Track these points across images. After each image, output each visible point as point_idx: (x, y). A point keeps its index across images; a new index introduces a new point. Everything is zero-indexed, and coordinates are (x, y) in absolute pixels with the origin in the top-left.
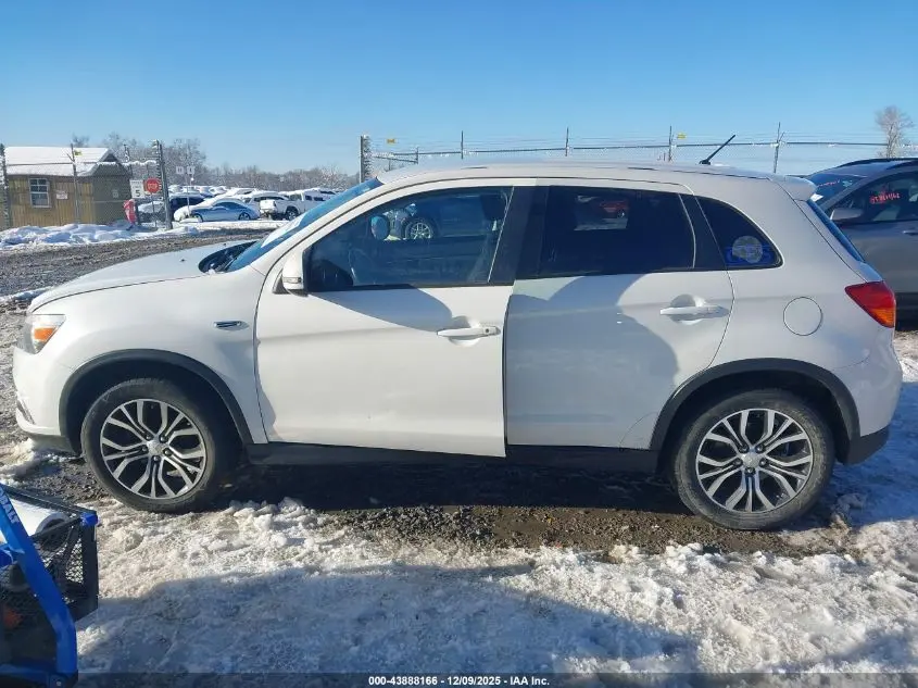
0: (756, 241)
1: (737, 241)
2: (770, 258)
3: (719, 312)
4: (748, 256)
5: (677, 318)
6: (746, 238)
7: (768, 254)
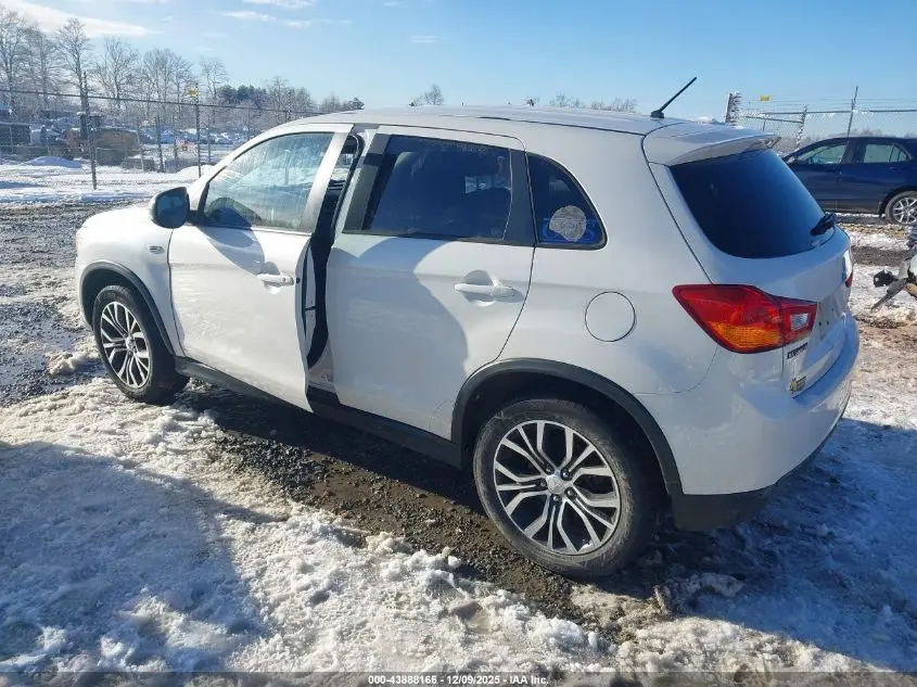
0: (581, 213)
1: (559, 212)
2: (594, 236)
3: (513, 295)
4: (566, 233)
5: (471, 296)
6: (570, 208)
7: (592, 233)
